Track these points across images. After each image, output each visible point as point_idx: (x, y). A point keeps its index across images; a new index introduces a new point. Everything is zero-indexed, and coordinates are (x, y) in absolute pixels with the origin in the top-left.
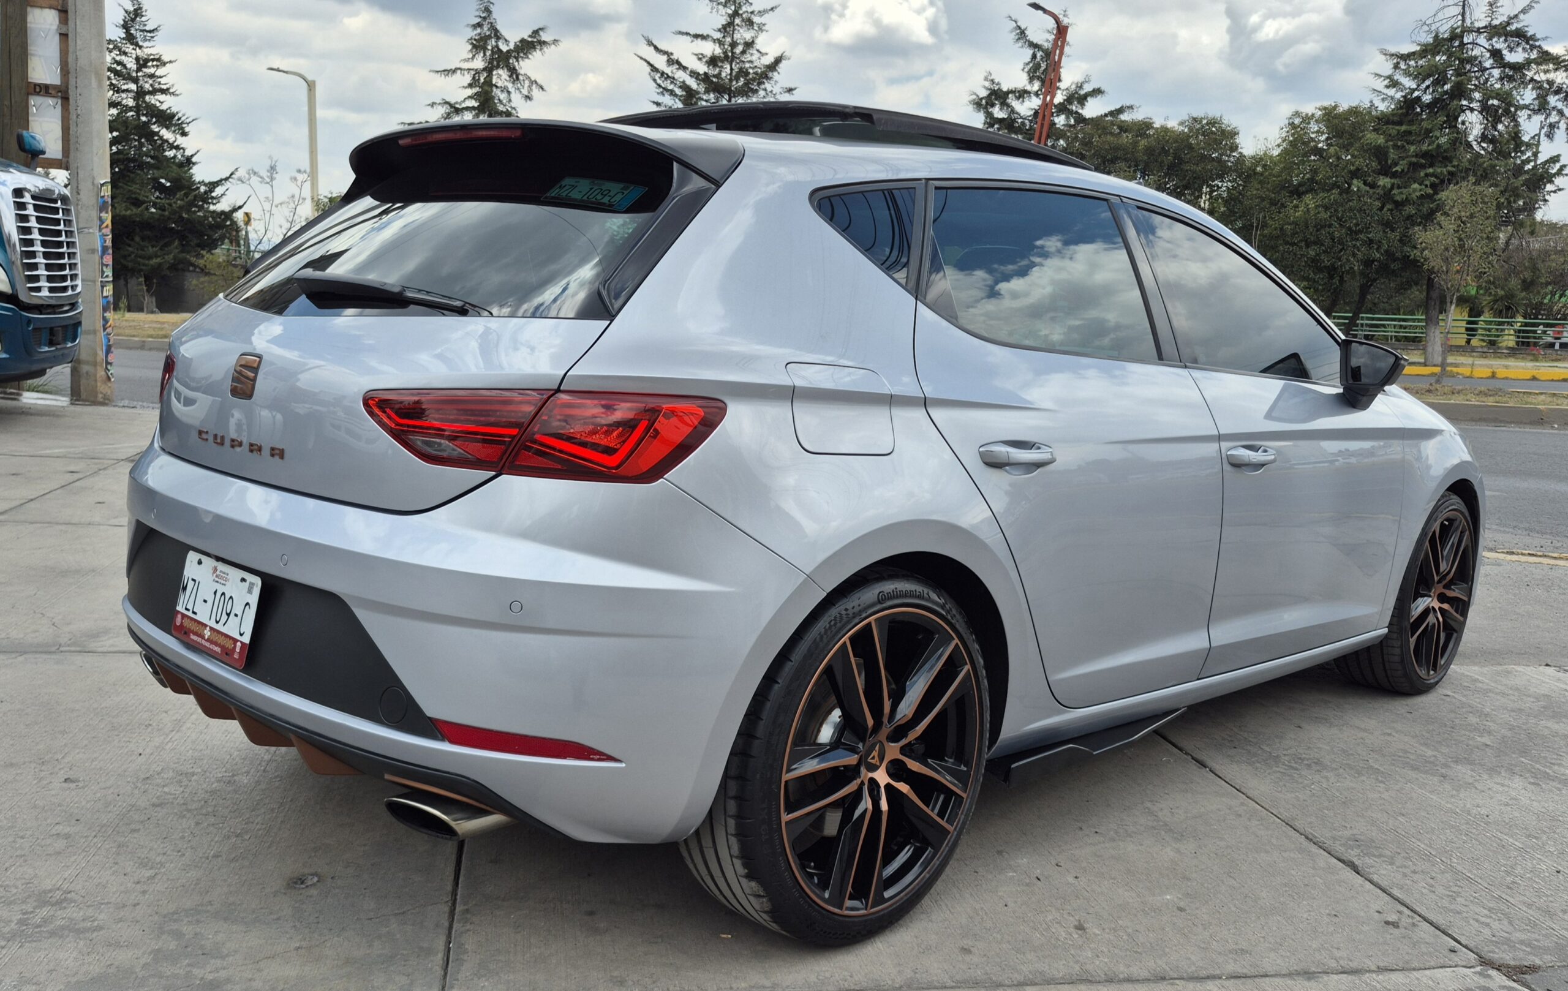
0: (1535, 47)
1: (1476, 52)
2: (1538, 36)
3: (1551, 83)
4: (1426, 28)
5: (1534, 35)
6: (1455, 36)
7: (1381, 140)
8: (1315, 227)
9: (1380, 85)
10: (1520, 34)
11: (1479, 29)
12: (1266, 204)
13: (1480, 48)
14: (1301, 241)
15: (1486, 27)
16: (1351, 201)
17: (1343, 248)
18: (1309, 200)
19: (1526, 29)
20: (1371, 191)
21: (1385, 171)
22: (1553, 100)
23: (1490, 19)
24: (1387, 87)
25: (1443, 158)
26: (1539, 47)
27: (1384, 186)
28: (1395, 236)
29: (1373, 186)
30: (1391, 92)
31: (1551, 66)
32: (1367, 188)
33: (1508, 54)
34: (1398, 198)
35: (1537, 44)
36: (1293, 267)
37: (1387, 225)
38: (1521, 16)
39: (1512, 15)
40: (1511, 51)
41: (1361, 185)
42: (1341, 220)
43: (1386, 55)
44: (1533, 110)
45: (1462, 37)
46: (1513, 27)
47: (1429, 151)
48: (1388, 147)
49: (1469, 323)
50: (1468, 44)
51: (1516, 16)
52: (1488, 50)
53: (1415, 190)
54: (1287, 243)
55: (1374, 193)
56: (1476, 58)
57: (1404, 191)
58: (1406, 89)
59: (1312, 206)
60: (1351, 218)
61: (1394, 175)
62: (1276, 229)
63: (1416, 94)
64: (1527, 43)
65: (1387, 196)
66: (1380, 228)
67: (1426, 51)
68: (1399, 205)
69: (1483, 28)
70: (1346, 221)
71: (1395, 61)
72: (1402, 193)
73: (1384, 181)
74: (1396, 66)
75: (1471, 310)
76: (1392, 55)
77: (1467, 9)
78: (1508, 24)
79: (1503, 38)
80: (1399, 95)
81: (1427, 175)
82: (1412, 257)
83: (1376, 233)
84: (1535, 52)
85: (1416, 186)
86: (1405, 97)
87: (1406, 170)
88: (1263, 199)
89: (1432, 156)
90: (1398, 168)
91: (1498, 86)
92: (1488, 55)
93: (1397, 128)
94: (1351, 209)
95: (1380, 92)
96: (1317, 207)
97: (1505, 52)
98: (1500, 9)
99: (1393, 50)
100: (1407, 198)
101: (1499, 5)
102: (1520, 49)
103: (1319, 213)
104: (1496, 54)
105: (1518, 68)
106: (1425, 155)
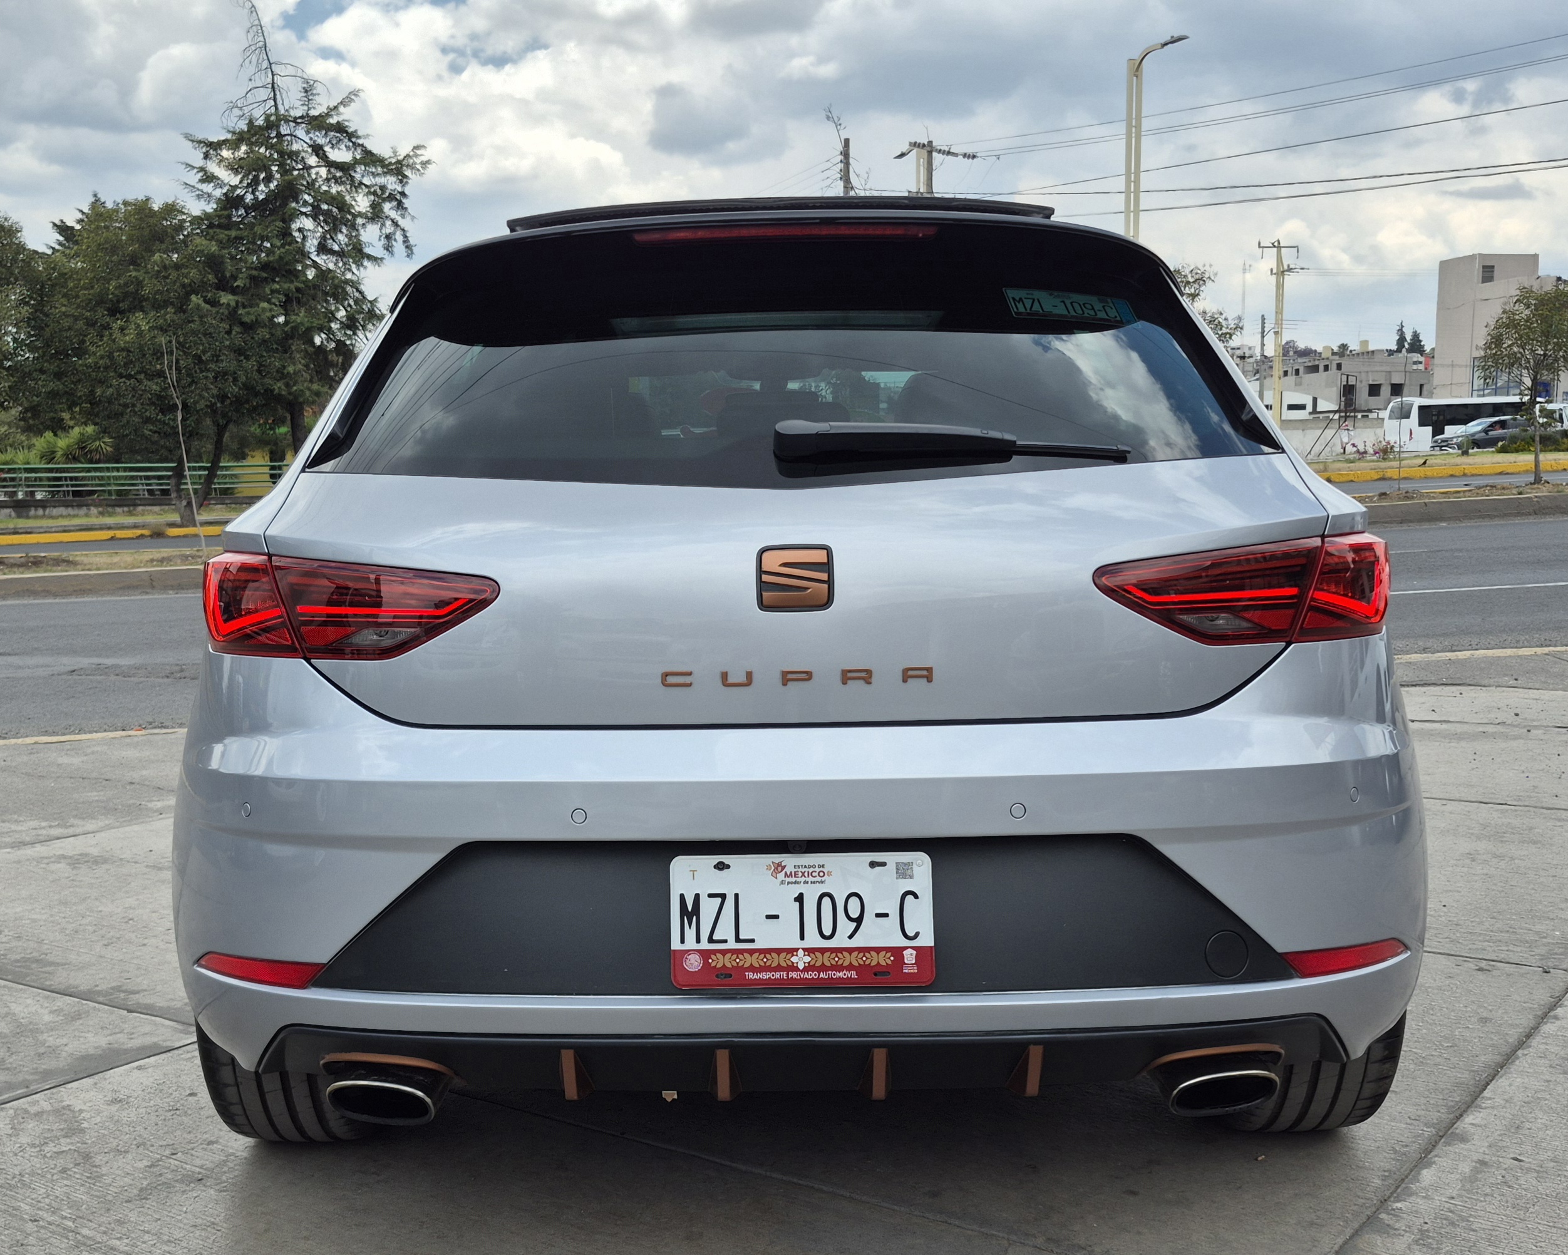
0: (359, 145)
1: (295, 147)
2: (360, 133)
3: (383, 188)
4: (237, 112)
5: (356, 131)
6: (273, 123)
7: (214, 248)
8: (154, 354)
9: (194, 178)
10: (340, 128)
11: (296, 118)
12: (80, 324)
13: (301, 140)
14: (139, 372)
15: (302, 117)
16: (189, 322)
17: (193, 381)
18: (141, 321)
19: (347, 124)
20: (214, 310)
21: (223, 285)
22: (387, 207)
23: (306, 108)
24: (202, 181)
25: (286, 271)
26: (362, 145)
27: (228, 304)
28: (251, 364)
29: (213, 303)
30: (208, 188)
31: (380, 170)
32: (208, 306)
33: (331, 150)
34: (246, 319)
35: (360, 141)
36: (134, 405)
37: (240, 352)
38: (342, 109)
39: (331, 106)
40: (332, 148)
41: (201, 302)
42: (183, 346)
43: (193, 141)
44: (367, 218)
45: (278, 127)
46: (333, 120)
47: (270, 262)
48: (223, 257)
49: (273, 468)
50: (285, 135)
51: (336, 108)
52: (310, 146)
53: (264, 310)
54: (121, 376)
55: (217, 312)
56: (297, 153)
57: (252, 310)
58: (225, 185)
59: (145, 327)
60: (196, 344)
61: (234, 291)
62: (102, 357)
63: (238, 191)
64: (350, 140)
65: (232, 316)
66: (232, 355)
67: (240, 138)
68: (248, 327)
69: (301, 117)
70: (190, 347)
71: (204, 150)
72: (248, 313)
73: (226, 298)
74: (206, 156)
75: (272, 453)
76: (200, 142)
77: (278, 93)
78: (328, 115)
79: (324, 132)
80: (218, 193)
81: (273, 291)
82: (276, 391)
83: (227, 363)
84: (359, 150)
85: (265, 305)
86: (225, 194)
87: (248, 285)
88: (76, 319)
89: (274, 269)
90: (239, 283)
91: (324, 188)
92: (310, 150)
93: (226, 232)
94: (194, 333)
95: (193, 187)
96: (151, 328)
97: (327, 149)
98: (316, 97)
99: (200, 137)
100: (256, 320)
101: (314, 92)
102: (343, 147)
103: (155, 337)
104: (317, 150)
105: (345, 168)
106: (265, 266)
